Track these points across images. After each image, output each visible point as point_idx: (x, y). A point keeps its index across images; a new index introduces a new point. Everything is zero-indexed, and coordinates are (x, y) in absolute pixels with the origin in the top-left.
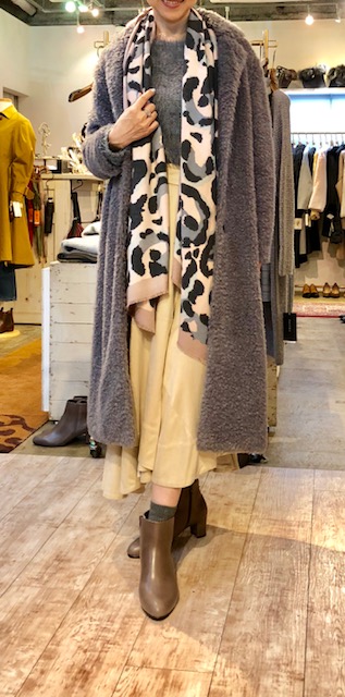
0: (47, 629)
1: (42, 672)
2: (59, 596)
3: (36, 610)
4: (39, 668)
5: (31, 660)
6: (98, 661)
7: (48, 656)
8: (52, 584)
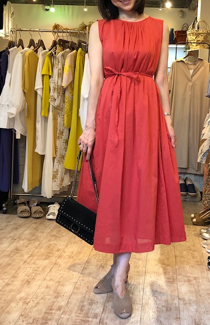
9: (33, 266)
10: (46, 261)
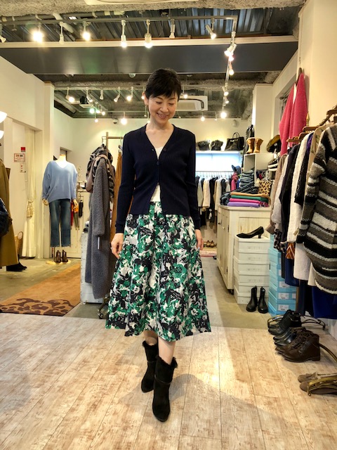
0: (79, 389)
1: (78, 405)
2: (84, 376)
3: (75, 381)
4: (76, 403)
5: (73, 400)
6: (100, 401)
7: (80, 399)
8: (81, 371)
9: (100, 383)
10: (114, 376)
